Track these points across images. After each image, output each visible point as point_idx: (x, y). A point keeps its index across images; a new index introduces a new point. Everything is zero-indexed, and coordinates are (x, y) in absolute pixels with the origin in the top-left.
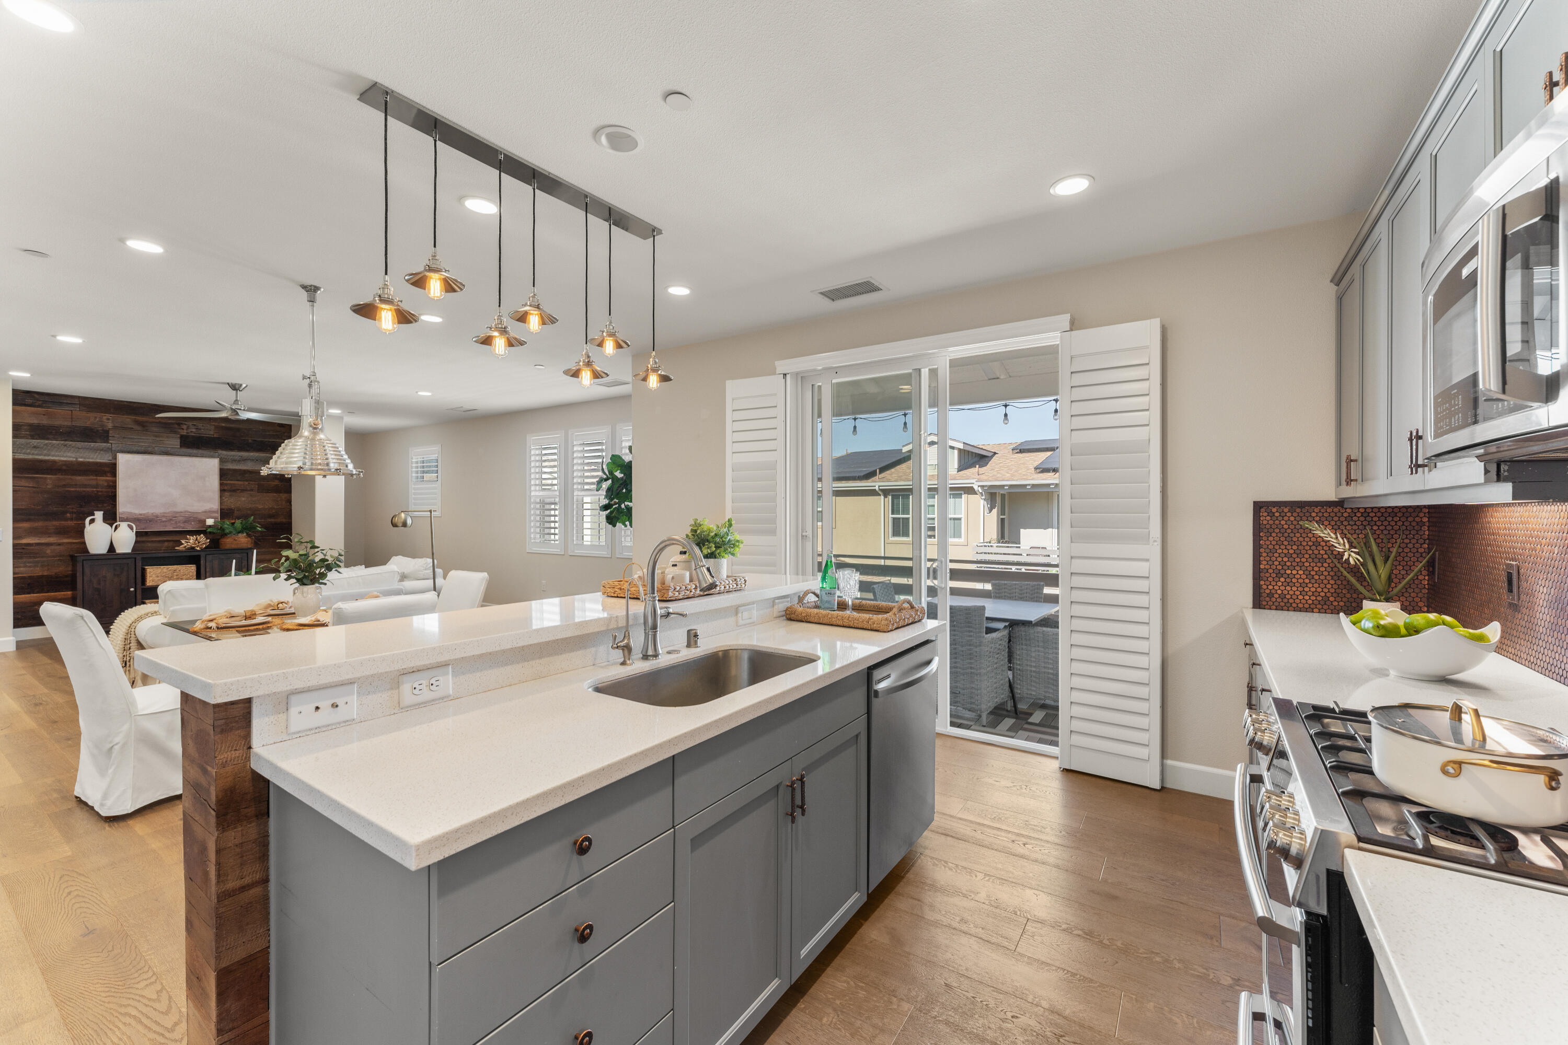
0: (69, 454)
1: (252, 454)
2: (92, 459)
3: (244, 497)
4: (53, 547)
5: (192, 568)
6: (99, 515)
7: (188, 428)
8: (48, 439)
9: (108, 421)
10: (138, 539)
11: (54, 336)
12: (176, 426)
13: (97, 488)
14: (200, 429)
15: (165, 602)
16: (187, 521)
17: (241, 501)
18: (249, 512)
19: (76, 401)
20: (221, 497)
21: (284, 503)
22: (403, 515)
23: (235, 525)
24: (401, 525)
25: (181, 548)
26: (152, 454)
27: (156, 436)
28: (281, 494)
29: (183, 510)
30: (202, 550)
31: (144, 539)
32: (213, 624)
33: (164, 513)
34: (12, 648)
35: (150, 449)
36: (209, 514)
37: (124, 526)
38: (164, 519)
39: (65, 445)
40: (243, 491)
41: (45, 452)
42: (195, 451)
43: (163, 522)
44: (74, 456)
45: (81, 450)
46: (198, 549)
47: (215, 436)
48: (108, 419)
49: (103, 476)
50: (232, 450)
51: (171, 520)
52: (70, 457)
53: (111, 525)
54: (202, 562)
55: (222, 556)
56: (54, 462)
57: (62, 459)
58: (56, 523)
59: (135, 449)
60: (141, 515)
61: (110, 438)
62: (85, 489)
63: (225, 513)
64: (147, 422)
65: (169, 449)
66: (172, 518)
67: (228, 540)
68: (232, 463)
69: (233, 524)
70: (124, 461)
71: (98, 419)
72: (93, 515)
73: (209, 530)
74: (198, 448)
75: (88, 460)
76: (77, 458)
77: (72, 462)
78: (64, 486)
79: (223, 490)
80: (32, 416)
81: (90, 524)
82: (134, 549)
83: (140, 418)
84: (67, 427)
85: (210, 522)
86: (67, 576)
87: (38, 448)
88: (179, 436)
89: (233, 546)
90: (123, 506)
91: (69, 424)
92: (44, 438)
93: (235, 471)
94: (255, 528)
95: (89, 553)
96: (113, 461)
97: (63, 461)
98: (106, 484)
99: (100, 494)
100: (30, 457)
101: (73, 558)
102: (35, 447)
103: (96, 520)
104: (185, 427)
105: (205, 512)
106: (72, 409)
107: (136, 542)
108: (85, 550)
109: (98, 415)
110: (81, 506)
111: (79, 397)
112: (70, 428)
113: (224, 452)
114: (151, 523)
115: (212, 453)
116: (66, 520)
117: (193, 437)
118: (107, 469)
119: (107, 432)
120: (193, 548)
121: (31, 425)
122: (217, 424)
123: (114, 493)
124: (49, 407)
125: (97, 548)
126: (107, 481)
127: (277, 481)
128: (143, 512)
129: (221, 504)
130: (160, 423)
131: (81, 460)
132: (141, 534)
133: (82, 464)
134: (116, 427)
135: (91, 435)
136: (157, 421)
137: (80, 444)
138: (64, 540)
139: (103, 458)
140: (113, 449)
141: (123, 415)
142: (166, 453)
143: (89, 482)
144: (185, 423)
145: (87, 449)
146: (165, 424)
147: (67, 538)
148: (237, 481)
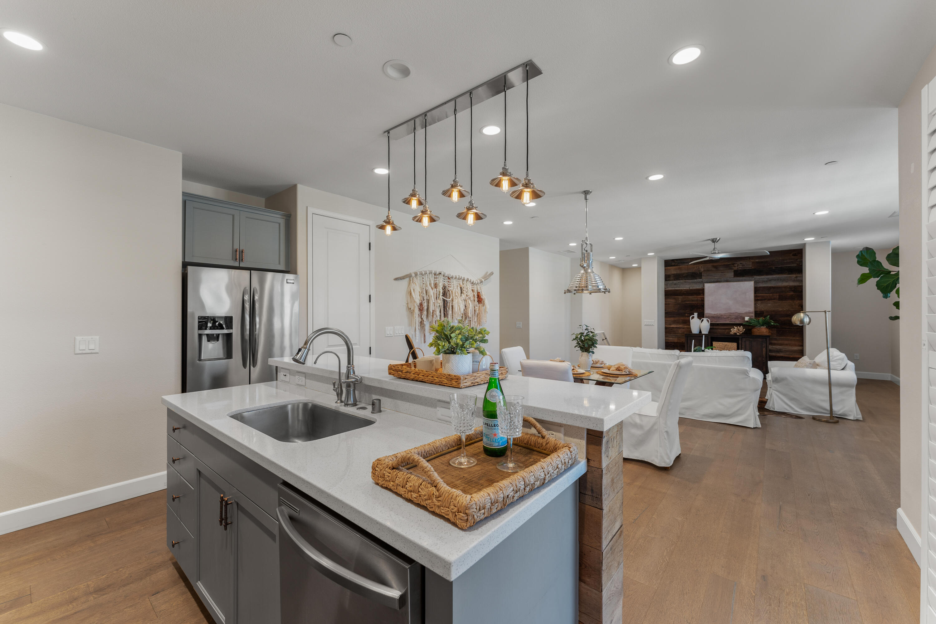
0: (687, 286)
1: (775, 276)
2: (695, 287)
3: (769, 303)
4: (681, 329)
5: (735, 345)
6: (696, 315)
7: (738, 265)
8: (679, 280)
11: (614, 239)
12: (732, 266)
13: (697, 301)
14: (744, 265)
16: (737, 318)
17: (767, 306)
18: (769, 313)
20: (755, 304)
21: (797, 306)
23: (761, 321)
25: (732, 333)
26: (720, 282)
27: (722, 273)
29: (734, 312)
30: (740, 335)
31: (714, 327)
33: (725, 314)
35: (719, 280)
36: (747, 314)
37: (705, 320)
38: (725, 317)
39: (685, 282)
40: (769, 300)
41: (678, 286)
42: (741, 278)
43: (725, 318)
45: (691, 284)
46: (738, 334)
47: (752, 268)
48: (701, 267)
49: (699, 295)
50: (762, 275)
51: (729, 317)
52: (687, 287)
53: (700, 319)
54: (740, 341)
55: (752, 340)
56: (681, 290)
57: (684, 288)
59: (713, 280)
60: (714, 314)
61: (702, 276)
62: (691, 302)
63: (758, 314)
64: (718, 265)
65: (728, 279)
66: (729, 316)
67: (755, 330)
68: (762, 283)
69: (759, 320)
70: (709, 287)
71: (697, 268)
72: (694, 314)
73: (746, 324)
74: (743, 276)
75: (693, 288)
76: (689, 288)
77: (688, 289)
78: (685, 301)
79: (756, 300)
80: (673, 270)
81: (692, 319)
82: (709, 332)
83: (714, 264)
84: (687, 273)
85: (747, 319)
88: (733, 271)
90: (708, 311)
91: (686, 272)
92: (677, 280)
93: (764, 287)
94: (770, 323)
96: (703, 288)
97: (685, 289)
98: (700, 299)
99: (698, 304)
100: (673, 289)
101: (687, 335)
102: (675, 284)
103: (695, 317)
104: (736, 266)
106: (687, 265)
107: (710, 329)
108: (691, 331)
110: (691, 310)
113: (758, 277)
114: (717, 319)
115: (751, 278)
117: (740, 270)
118: (701, 292)
119: (701, 273)
120: (736, 333)
121: (674, 274)
122: (753, 261)
123: (704, 303)
124: (680, 265)
125: (695, 331)
126: (701, 298)
127: (792, 292)
128: (716, 313)
129: (755, 307)
130: (724, 265)
131: (691, 288)
132: (711, 325)
133: (692, 290)
134: (705, 270)
135: (695, 275)
136: (723, 264)
137: (690, 281)
138: (686, 327)
139: (698, 287)
140: (704, 282)
141: (708, 264)
142: (727, 281)
143: (694, 299)
144: (736, 263)
145: (693, 283)
146: (727, 265)
147: (686, 325)
148: (766, 293)
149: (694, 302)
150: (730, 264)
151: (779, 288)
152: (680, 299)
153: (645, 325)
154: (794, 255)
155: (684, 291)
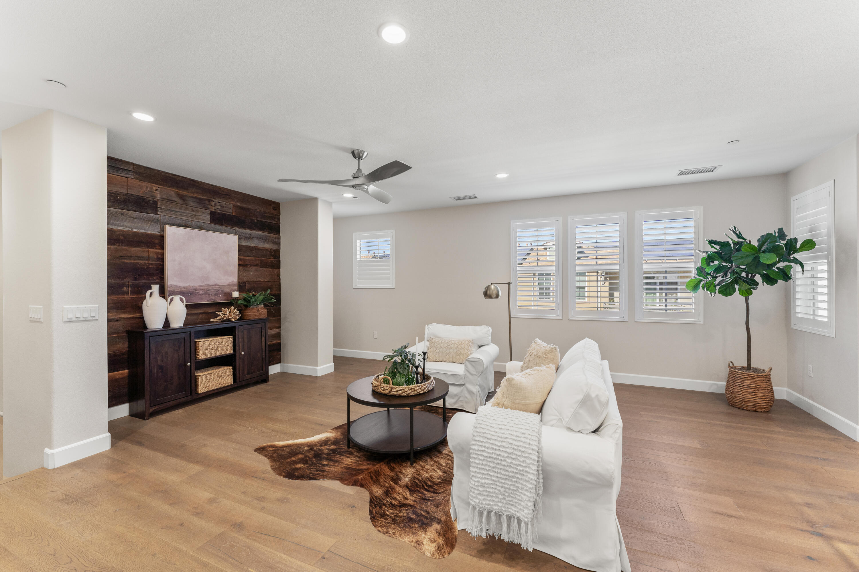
0: (125, 224)
1: (257, 232)
2: (145, 230)
3: (251, 271)
6: (155, 288)
7: (215, 205)
10: (189, 313)
12: (207, 202)
14: (223, 207)
17: (252, 275)
19: (131, 168)
20: (239, 271)
21: (276, 277)
22: (492, 287)
24: (495, 296)
25: (219, 319)
26: (190, 228)
27: (193, 211)
28: (274, 269)
29: (214, 283)
30: (235, 321)
33: (201, 286)
35: (190, 223)
36: (232, 287)
37: (176, 298)
38: (201, 292)
39: (122, 214)
40: (252, 265)
42: (220, 227)
43: (200, 295)
44: (129, 225)
45: (136, 220)
46: (232, 320)
47: (234, 214)
48: (157, 190)
49: (153, 248)
50: (244, 228)
51: (206, 293)
52: (127, 227)
53: (166, 298)
54: (236, 332)
55: (249, 327)
57: (120, 228)
59: (178, 222)
60: (184, 288)
61: (159, 209)
63: (244, 286)
64: (186, 196)
65: (202, 224)
66: (208, 290)
67: (252, 311)
68: (245, 239)
69: (253, 296)
70: (172, 231)
71: (148, 189)
72: (150, 288)
73: (237, 302)
74: (222, 225)
75: (141, 231)
76: (132, 229)
77: (128, 232)
78: (121, 257)
79: (242, 264)
81: (147, 298)
82: (186, 322)
83: (181, 191)
84: (124, 194)
85: (235, 294)
86: (123, 354)
88: (209, 212)
89: (257, 317)
90: (172, 280)
91: (124, 191)
93: (246, 247)
95: (149, 328)
96: (162, 233)
97: (120, 231)
99: (151, 266)
103: (152, 294)
104: (213, 204)
105: (229, 285)
106: (128, 176)
107: (187, 315)
108: (143, 325)
109: (149, 185)
110: (136, 279)
111: (133, 164)
112: (126, 195)
113: (240, 230)
114: (192, 296)
115: (233, 230)
116: (123, 293)
117: (219, 213)
118: (157, 241)
119: (156, 203)
120: (227, 319)
122: (235, 203)
125: (156, 323)
126: (157, 253)
127: (272, 258)
128: (186, 285)
129: (239, 277)
130: (195, 198)
131: (135, 230)
132: (189, 307)
133: (136, 234)
134: (163, 198)
135: (146, 205)
136: (194, 196)
137: (135, 214)
138: (123, 316)
139: (153, 230)
140: (162, 221)
141: (169, 187)
142: (200, 228)
143: (142, 254)
144: (213, 200)
145: (139, 218)
146: (200, 199)
147: (124, 313)
148: (248, 256)
149: (141, 262)
151: (261, 250)
154: (274, 209)
155: (118, 233)
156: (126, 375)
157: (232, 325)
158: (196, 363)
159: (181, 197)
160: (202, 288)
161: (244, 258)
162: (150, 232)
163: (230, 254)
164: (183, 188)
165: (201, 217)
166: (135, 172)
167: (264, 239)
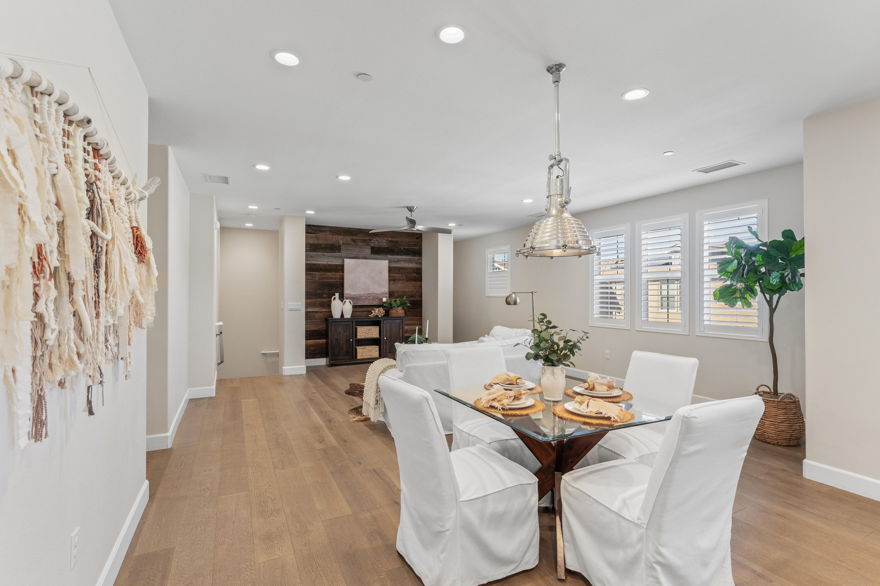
0: (325, 260)
1: (403, 257)
2: (334, 262)
3: (399, 284)
4: (319, 314)
5: (377, 328)
6: (337, 295)
7: (374, 242)
8: (317, 252)
9: (340, 240)
10: (353, 310)
11: (337, 177)
12: (369, 241)
13: (336, 279)
14: (380, 243)
15: (401, 360)
16: (375, 299)
17: (399, 286)
18: (402, 294)
20: (389, 284)
21: (419, 288)
22: (513, 295)
23: (397, 302)
24: (512, 303)
25: (371, 316)
26: (359, 258)
27: (360, 248)
28: (417, 282)
29: (372, 292)
30: (382, 317)
32: (495, 404)
33: (364, 294)
34: (304, 372)
35: (358, 256)
36: (384, 295)
37: (347, 301)
38: (364, 298)
39: (323, 255)
40: (399, 280)
41: (316, 259)
42: (377, 256)
44: (326, 261)
45: (330, 258)
46: (380, 316)
47: (386, 247)
48: (340, 239)
49: (338, 273)
50: (394, 255)
51: (367, 298)
53: (342, 301)
54: (382, 324)
55: (391, 321)
56: (319, 264)
57: (322, 263)
58: (319, 300)
59: (351, 256)
60: (354, 295)
61: (341, 250)
62: (331, 280)
63: (391, 294)
64: (357, 239)
65: (366, 255)
66: (368, 296)
67: (393, 311)
68: (394, 262)
69: (395, 301)
70: (348, 262)
71: (336, 239)
72: (335, 295)
73: (384, 305)
74: (379, 254)
75: (332, 263)
76: (328, 262)
77: (326, 264)
78: (323, 278)
79: (391, 280)
80: (313, 239)
81: (333, 300)
82: (352, 316)
83: (354, 238)
85: (384, 300)
86: (323, 331)
87: (313, 257)
88: (370, 247)
89: (396, 315)
90: (347, 291)
91: (324, 242)
92: (315, 251)
93: (395, 267)
94: (406, 304)
95: (332, 317)
96: (342, 264)
97: (322, 264)
98: (339, 277)
99: (337, 283)
101: (326, 320)
103: (336, 299)
104: (373, 241)
105: (382, 293)
106: (326, 234)
107: (353, 312)
109: (336, 236)
110: (329, 290)
111: (329, 227)
112: (325, 245)
113: (391, 256)
114: (359, 300)
115: (385, 257)
116: (324, 298)
117: (376, 247)
118: (340, 268)
119: (340, 246)
120: (377, 316)
121: (312, 244)
122: (387, 239)
123: (343, 282)
124: (317, 234)
125: (336, 315)
126: (340, 275)
127: (415, 274)
128: (355, 293)
129: (389, 288)
130: (362, 240)
131: (329, 263)
132: (354, 307)
133: (330, 265)
134: (344, 243)
135: (334, 248)
136: (361, 238)
137: (329, 254)
138: (323, 310)
139: (337, 262)
140: (343, 256)
141: (347, 236)
142: (365, 258)
143: (332, 276)
144: (372, 239)
145: (332, 257)
146: (365, 240)
147: (324, 308)
148: (397, 274)
149: (332, 280)
150: (367, 240)
151: (406, 269)
152: (317, 276)
153: (289, 310)
154: (417, 238)
155: (321, 266)
156: (325, 342)
157: (379, 319)
158: (356, 340)
159: (354, 241)
160: (365, 295)
161: (394, 275)
162: (337, 263)
163: (383, 273)
164: (355, 235)
165: (366, 251)
166: (330, 231)
167: (409, 261)
